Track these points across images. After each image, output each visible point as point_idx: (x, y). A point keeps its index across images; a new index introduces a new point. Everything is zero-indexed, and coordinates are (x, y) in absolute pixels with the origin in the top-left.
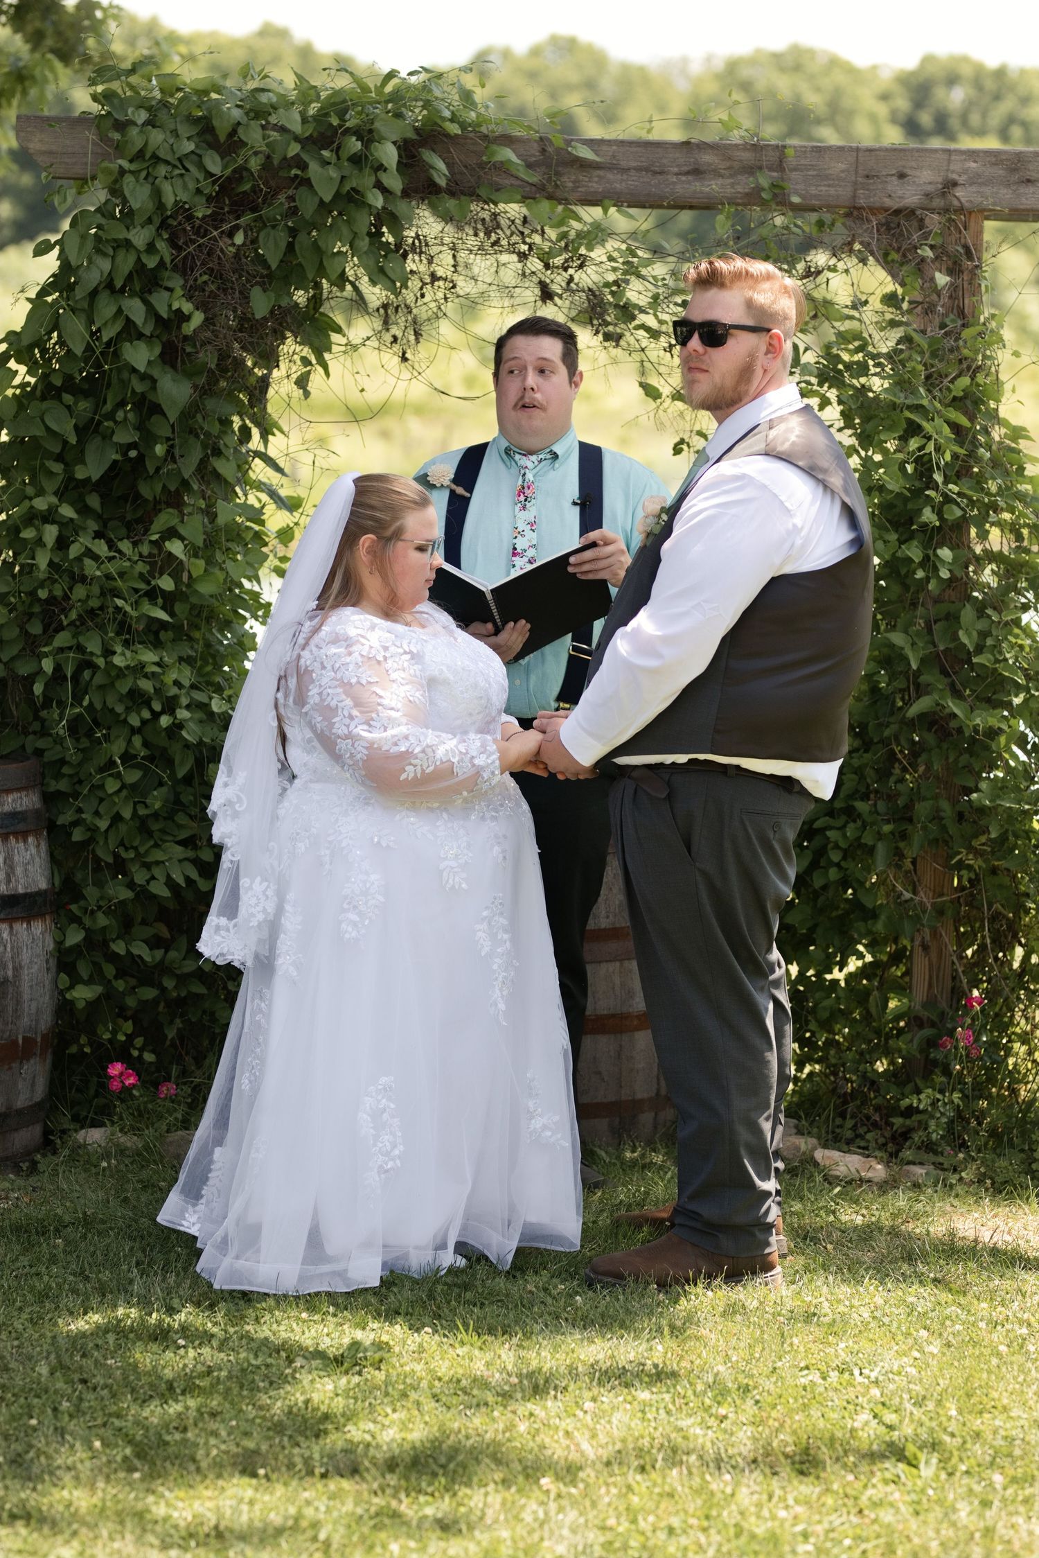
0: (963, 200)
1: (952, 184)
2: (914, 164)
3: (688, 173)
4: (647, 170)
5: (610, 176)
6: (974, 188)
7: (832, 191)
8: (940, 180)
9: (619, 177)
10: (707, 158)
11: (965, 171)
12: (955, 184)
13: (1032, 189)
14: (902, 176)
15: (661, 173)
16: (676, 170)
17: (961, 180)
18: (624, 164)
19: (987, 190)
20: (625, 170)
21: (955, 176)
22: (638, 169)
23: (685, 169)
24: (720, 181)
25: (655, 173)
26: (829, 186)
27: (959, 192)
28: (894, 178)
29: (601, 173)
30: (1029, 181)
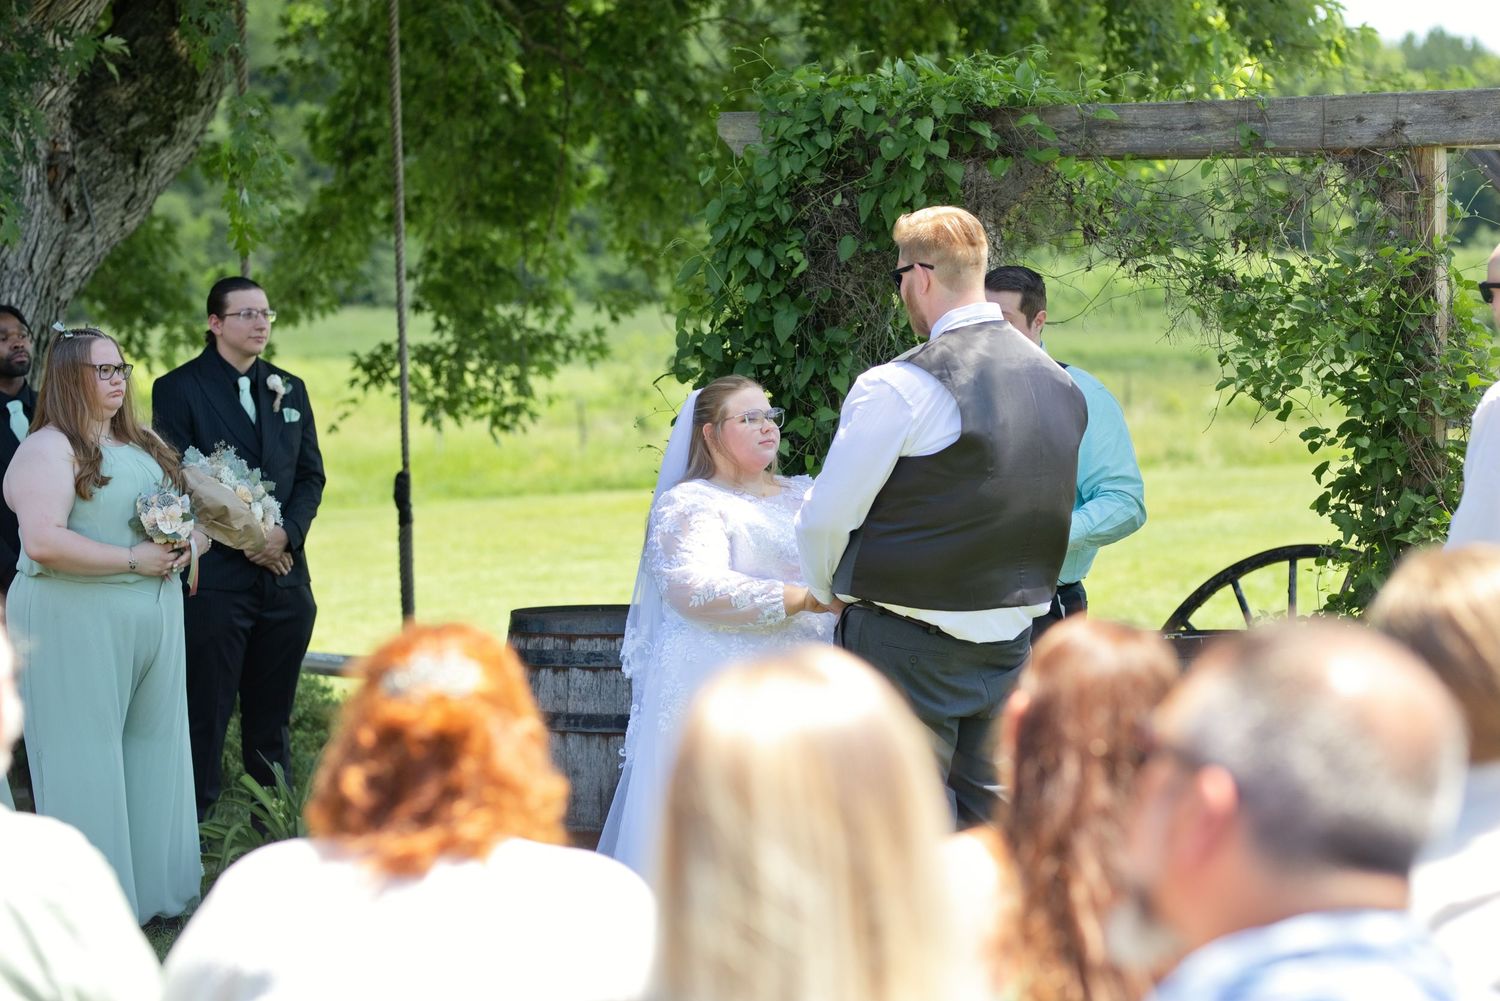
0: (1410, 138)
1: (1400, 125)
2: (1369, 109)
3: (1191, 128)
4: (1160, 127)
5: (1132, 134)
6: (1418, 127)
7: (1304, 136)
8: (1391, 121)
9: (1139, 135)
10: (1206, 115)
11: (1411, 113)
12: (1403, 124)
13: (1467, 125)
14: (1360, 120)
15: (1171, 129)
16: (1182, 126)
17: (1408, 120)
18: (1143, 124)
19: (1429, 127)
20: (1144, 129)
21: (1403, 117)
22: (1154, 127)
23: (1189, 125)
24: (1217, 133)
25: (1166, 129)
26: (1302, 132)
27: (1407, 131)
28: (1354, 122)
29: (1126, 132)
30: (1464, 117)
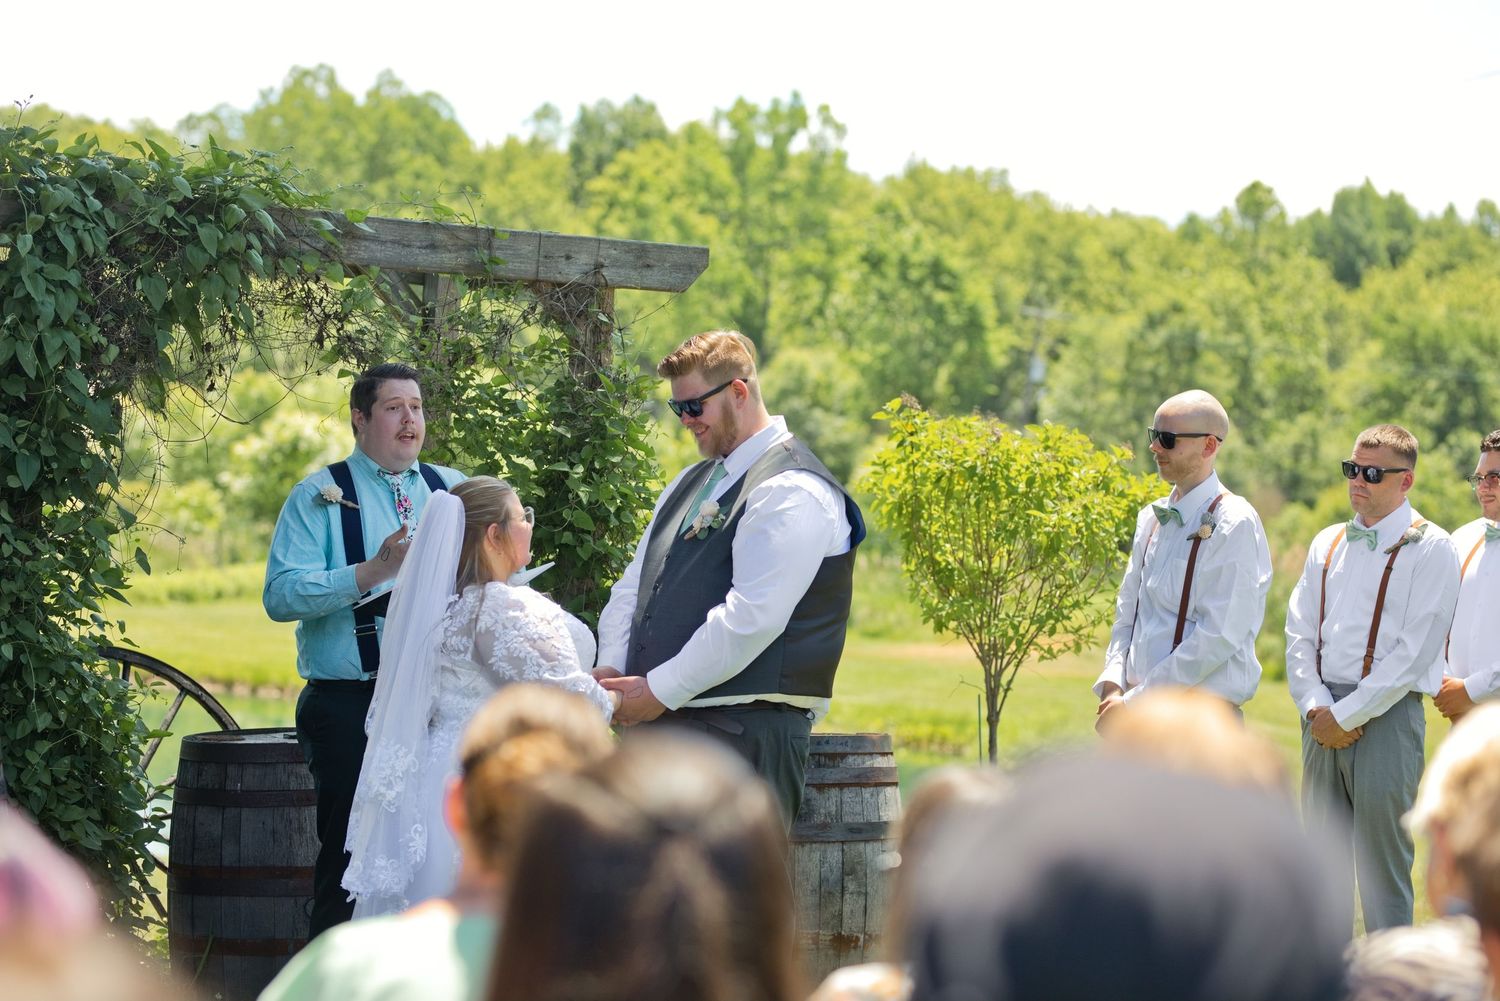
0: (607, 278)
1: (599, 267)
2: (576, 249)
3: (426, 247)
4: (398, 243)
5: (373, 246)
6: (613, 270)
7: (523, 267)
8: (593, 262)
9: (379, 247)
10: (440, 236)
11: (609, 257)
12: (602, 266)
13: (650, 273)
14: (568, 258)
15: (409, 246)
16: (419, 244)
17: (606, 263)
18: (383, 237)
19: (622, 272)
20: (384, 243)
21: (602, 260)
22: (393, 242)
23: (424, 244)
24: (448, 255)
25: (404, 245)
26: (521, 262)
27: (605, 272)
28: (563, 259)
29: (367, 244)
30: (648, 266)
